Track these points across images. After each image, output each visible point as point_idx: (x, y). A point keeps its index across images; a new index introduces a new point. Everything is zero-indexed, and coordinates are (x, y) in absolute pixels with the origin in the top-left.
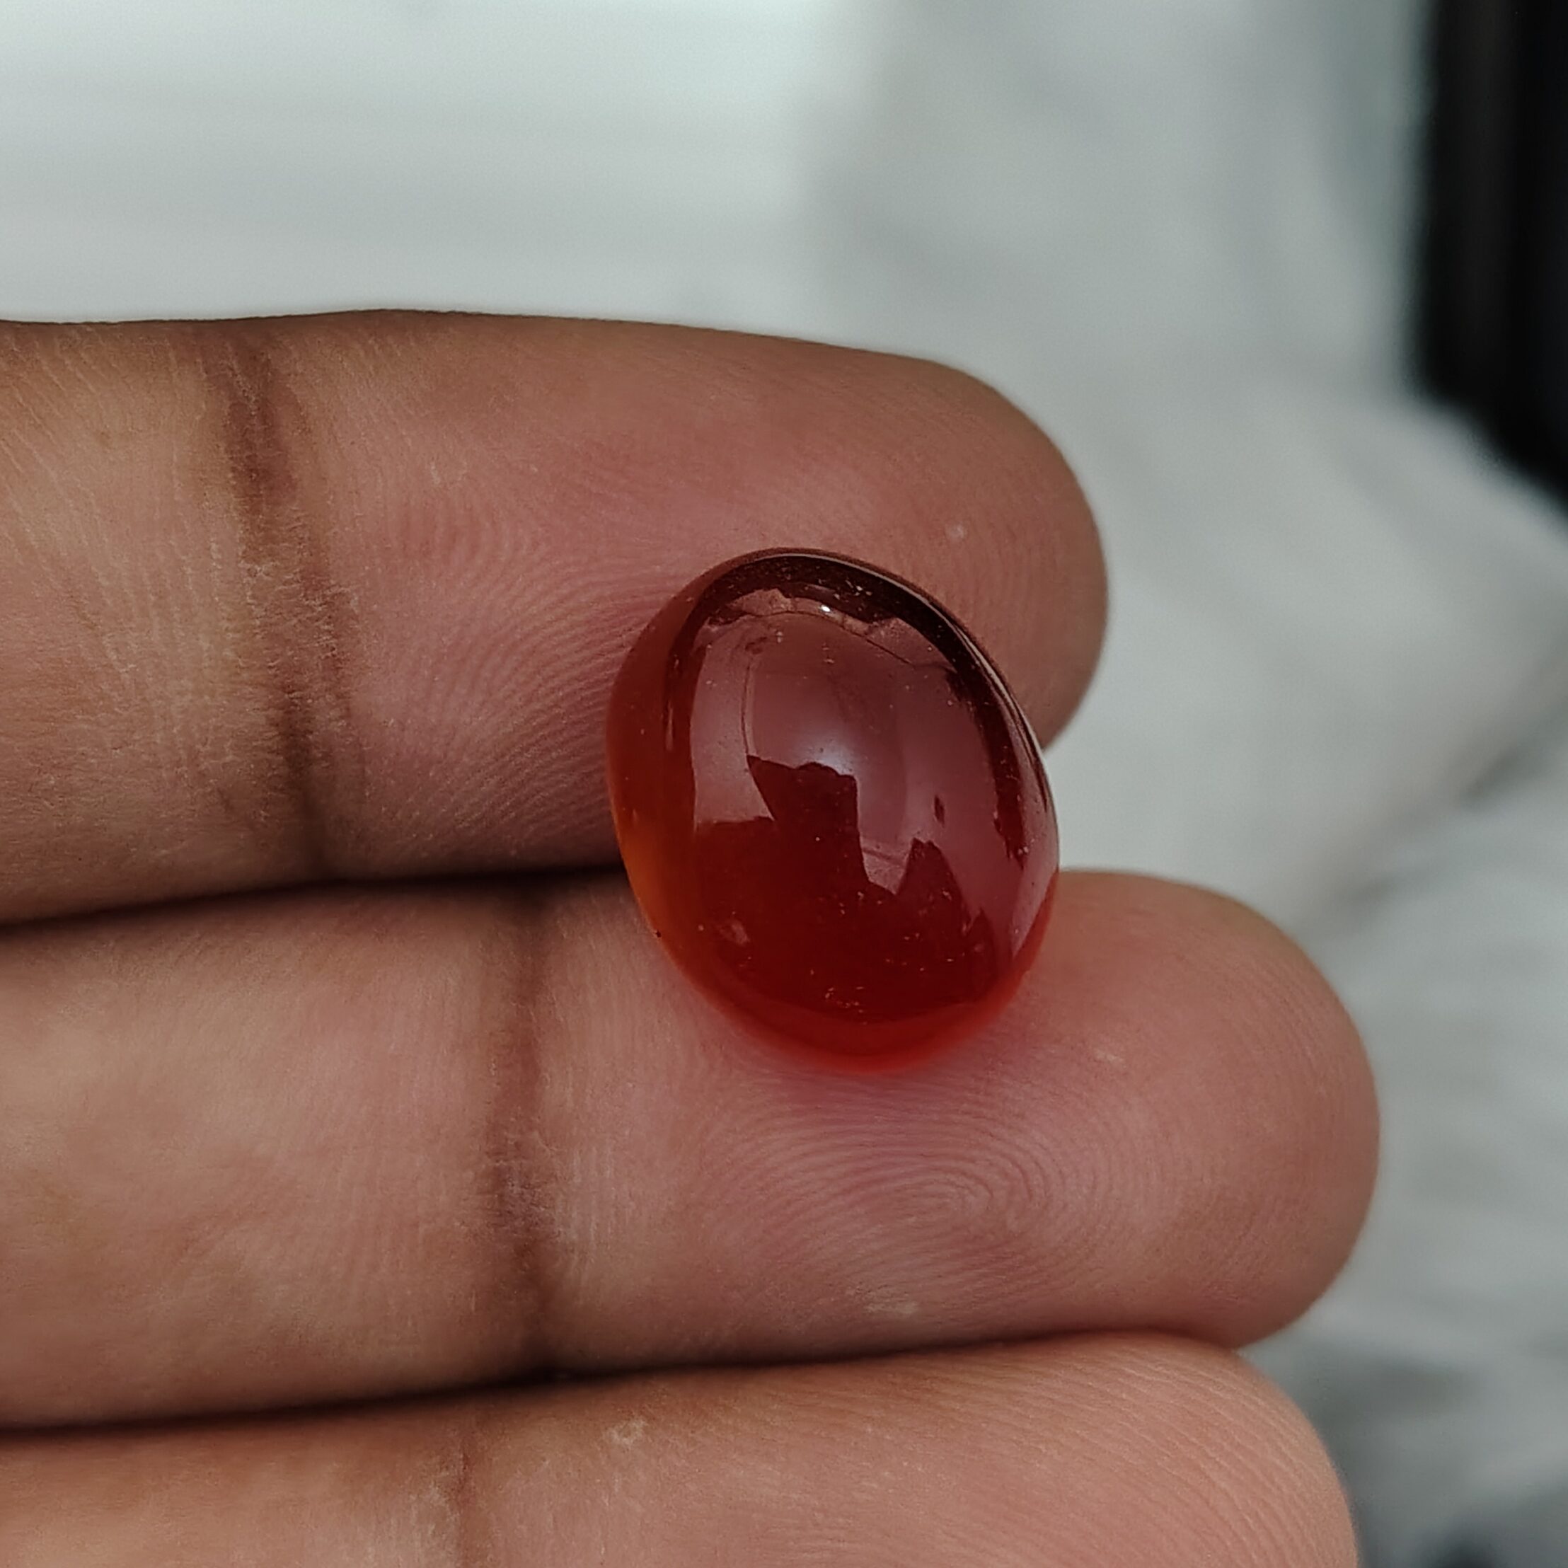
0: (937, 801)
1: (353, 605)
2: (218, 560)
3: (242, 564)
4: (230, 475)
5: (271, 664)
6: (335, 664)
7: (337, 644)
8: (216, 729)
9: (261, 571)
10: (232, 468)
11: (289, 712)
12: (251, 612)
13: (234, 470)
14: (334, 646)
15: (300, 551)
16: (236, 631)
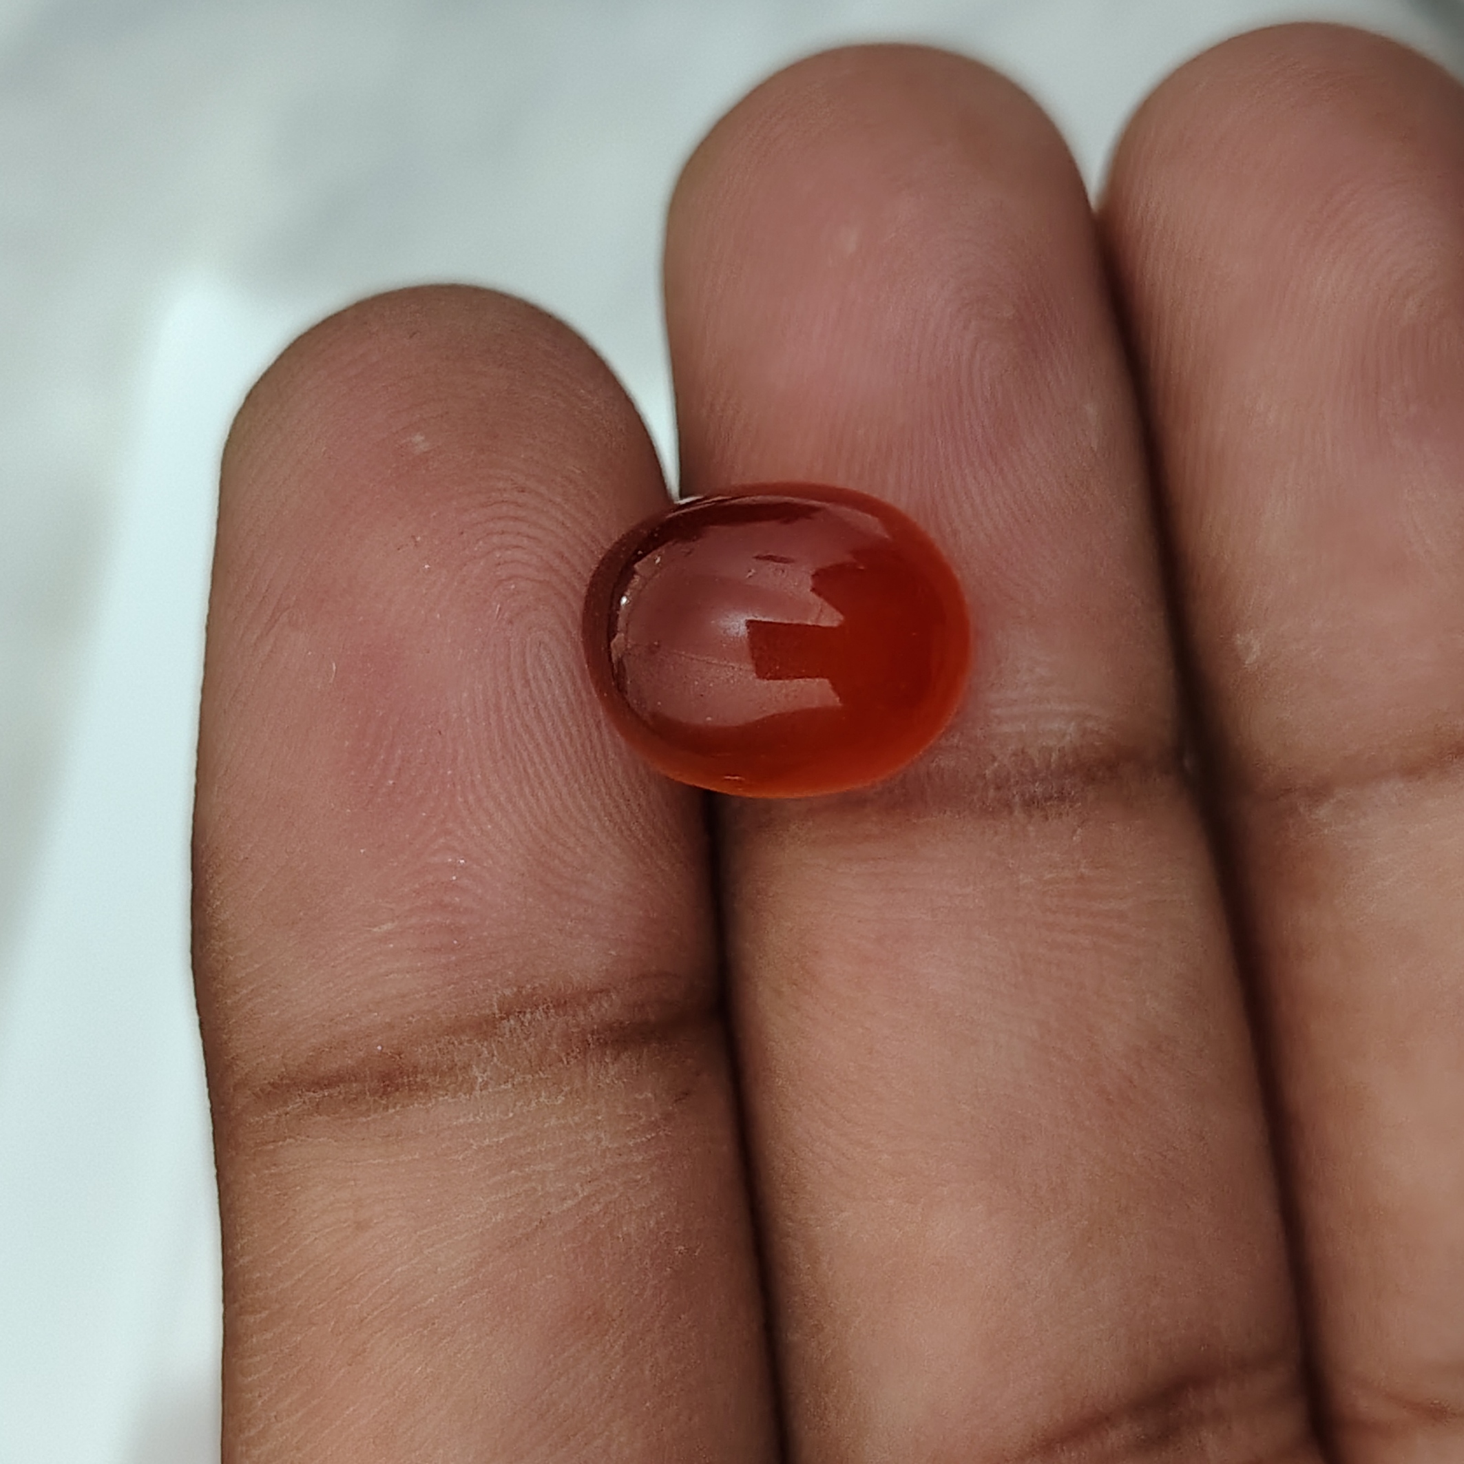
0: (757, 558)
1: (508, 992)
2: (475, 1116)
3: (477, 1093)
4: (391, 1111)
5: (565, 1062)
6: (561, 1004)
7: (544, 1004)
8: (627, 1108)
9: (482, 1077)
10: (384, 1109)
11: (606, 1043)
12: (520, 1084)
13: (386, 1108)
14: (545, 1006)
15: (461, 1043)
16: (538, 1097)
